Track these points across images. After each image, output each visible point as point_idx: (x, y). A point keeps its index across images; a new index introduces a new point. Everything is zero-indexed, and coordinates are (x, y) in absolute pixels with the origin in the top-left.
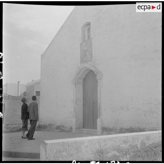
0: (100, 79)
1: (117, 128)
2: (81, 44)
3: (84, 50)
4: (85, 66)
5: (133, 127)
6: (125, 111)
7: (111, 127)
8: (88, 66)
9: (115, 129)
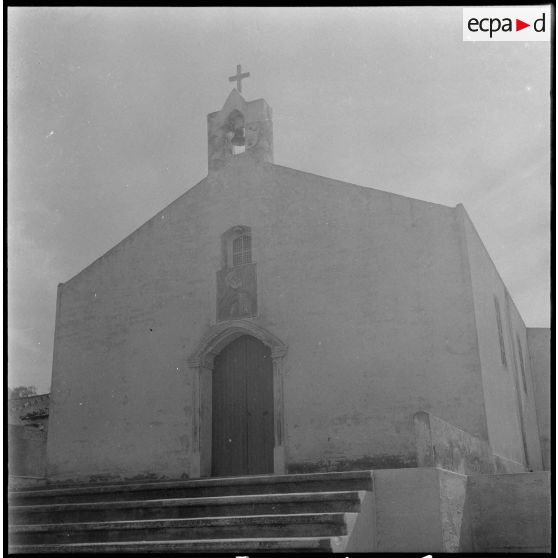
0: (283, 357)
1: (329, 462)
2: (221, 275)
3: (230, 287)
4: (234, 325)
5: (372, 456)
6: (349, 425)
7: (314, 462)
8: (243, 324)
9: (326, 466)
